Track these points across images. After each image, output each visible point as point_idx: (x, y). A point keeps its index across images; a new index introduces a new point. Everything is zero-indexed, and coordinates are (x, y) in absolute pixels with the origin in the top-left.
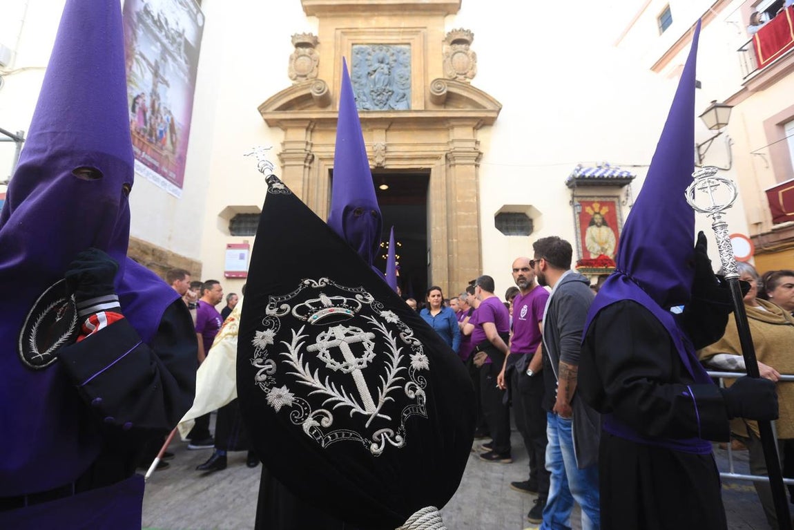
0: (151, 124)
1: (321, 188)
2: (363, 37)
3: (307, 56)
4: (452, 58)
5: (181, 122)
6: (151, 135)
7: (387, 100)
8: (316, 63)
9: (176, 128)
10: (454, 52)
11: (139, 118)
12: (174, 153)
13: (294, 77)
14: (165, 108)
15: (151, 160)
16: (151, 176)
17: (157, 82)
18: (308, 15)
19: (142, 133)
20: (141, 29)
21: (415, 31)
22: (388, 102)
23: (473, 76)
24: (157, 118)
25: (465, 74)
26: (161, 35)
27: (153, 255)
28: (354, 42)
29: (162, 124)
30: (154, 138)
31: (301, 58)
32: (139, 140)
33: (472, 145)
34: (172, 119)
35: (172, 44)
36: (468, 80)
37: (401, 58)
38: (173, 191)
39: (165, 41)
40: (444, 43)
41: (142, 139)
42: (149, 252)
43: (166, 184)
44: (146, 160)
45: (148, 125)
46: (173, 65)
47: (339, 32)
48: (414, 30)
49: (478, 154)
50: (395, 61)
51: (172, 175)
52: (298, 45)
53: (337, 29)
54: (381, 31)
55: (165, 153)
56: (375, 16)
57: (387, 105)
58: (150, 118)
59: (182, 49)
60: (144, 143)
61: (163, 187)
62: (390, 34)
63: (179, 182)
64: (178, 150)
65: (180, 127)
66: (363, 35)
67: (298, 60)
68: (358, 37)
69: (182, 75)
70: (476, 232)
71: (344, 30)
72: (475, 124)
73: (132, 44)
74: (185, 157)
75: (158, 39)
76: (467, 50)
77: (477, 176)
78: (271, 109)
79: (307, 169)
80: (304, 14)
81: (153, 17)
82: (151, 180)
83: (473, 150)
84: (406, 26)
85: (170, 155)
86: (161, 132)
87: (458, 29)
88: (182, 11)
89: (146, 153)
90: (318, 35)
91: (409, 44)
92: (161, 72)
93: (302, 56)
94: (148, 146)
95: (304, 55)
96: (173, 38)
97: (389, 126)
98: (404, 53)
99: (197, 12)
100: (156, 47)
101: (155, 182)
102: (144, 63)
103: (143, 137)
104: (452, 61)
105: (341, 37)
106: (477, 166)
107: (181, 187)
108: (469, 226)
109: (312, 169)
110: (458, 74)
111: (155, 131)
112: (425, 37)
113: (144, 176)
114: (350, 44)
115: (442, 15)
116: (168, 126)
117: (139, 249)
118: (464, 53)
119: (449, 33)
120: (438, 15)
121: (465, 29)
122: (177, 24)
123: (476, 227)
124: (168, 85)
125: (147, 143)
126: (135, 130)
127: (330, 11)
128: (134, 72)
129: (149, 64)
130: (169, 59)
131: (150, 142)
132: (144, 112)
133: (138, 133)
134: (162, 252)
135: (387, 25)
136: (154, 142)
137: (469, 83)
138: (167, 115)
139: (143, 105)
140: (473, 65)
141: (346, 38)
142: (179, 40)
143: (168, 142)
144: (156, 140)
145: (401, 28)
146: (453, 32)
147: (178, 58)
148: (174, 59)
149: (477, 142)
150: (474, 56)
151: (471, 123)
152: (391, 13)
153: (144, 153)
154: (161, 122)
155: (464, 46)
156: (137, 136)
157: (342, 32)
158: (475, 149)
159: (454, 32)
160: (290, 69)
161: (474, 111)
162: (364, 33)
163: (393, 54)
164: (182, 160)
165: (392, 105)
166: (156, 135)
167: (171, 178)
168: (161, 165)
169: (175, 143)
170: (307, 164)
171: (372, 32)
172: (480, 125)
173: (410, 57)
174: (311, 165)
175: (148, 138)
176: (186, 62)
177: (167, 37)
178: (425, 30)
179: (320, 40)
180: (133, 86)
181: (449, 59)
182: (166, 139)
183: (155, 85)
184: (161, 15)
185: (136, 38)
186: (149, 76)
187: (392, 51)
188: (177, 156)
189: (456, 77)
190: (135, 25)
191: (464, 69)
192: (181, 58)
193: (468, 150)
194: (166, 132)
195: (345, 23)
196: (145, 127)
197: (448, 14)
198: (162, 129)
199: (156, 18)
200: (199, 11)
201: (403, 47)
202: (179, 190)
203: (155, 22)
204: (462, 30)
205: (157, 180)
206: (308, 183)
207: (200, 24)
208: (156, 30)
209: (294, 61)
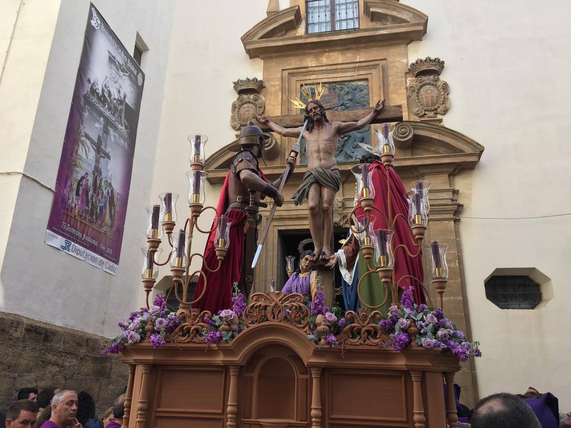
2: (313, 77)
3: (252, 103)
4: (418, 93)
5: (119, 192)
6: (92, 215)
7: (343, 146)
8: (262, 110)
9: (115, 199)
10: (420, 85)
11: (82, 201)
12: (112, 226)
13: (237, 127)
14: (106, 181)
15: (91, 241)
16: (90, 257)
17: (100, 157)
18: (251, 58)
19: (84, 215)
20: (87, 110)
21: (371, 65)
22: (344, 149)
23: (445, 112)
24: (98, 195)
25: (436, 109)
26: (104, 110)
27: (87, 345)
28: (303, 83)
31: (245, 106)
32: (81, 222)
33: (449, 195)
34: (112, 191)
35: (114, 114)
36: (439, 117)
37: (358, 95)
38: (110, 268)
39: (108, 113)
40: (408, 75)
41: (83, 221)
42: (83, 343)
43: (103, 263)
44: (86, 242)
46: (114, 136)
47: (286, 73)
48: (371, 63)
49: (456, 207)
50: (351, 100)
51: (109, 251)
52: (241, 92)
53: (283, 70)
54: (334, 68)
56: (325, 52)
57: (343, 152)
58: (92, 196)
59: (123, 115)
60: (85, 224)
61: (100, 267)
62: (343, 70)
63: (115, 258)
65: (119, 197)
66: (313, 74)
67: (242, 108)
68: (308, 78)
69: (122, 142)
70: (462, 305)
71: (291, 71)
72: (451, 170)
73: (79, 127)
75: (101, 114)
76: (437, 80)
77: (457, 233)
78: (212, 168)
80: (248, 56)
81: (98, 94)
83: (449, 202)
84: (362, 60)
85: (108, 230)
87: (424, 59)
88: (124, 78)
89: (87, 235)
90: (262, 79)
91: (367, 80)
92: (103, 147)
93: (246, 103)
94: (89, 226)
95: (249, 102)
96: (115, 108)
97: (347, 179)
98: (361, 91)
99: (138, 73)
100: (99, 123)
101: (92, 263)
102: (88, 142)
103: (85, 218)
104: (418, 96)
105: (288, 78)
106: (457, 221)
107: (117, 262)
108: (452, 298)
110: (425, 110)
112: (384, 70)
113: (84, 259)
114: (299, 86)
115: (403, 44)
116: (108, 199)
118: (433, 85)
119: (413, 64)
120: (399, 44)
121: (433, 58)
122: (119, 92)
123: (461, 298)
124: (109, 158)
126: (78, 213)
127: (276, 52)
128: (80, 156)
129: (92, 142)
130: (111, 130)
132: (86, 192)
133: (81, 216)
134: (96, 341)
135: (340, 61)
137: (441, 121)
138: (108, 188)
139: (87, 185)
140: (445, 98)
141: (294, 79)
142: (120, 107)
143: (108, 217)
144: (97, 218)
145: (356, 63)
146: (417, 63)
147: (120, 126)
148: (116, 129)
149: (455, 192)
150: (445, 87)
151: (445, 170)
152: (344, 48)
153: (85, 235)
155: (432, 77)
156: (79, 219)
157: (289, 74)
158: (452, 200)
159: (419, 62)
160: (233, 118)
161: (448, 157)
162: (314, 72)
163: (348, 93)
164: (120, 232)
165: (349, 152)
166: (97, 211)
167: (108, 254)
168: (99, 243)
169: (114, 216)
171: (323, 70)
172: (457, 171)
173: (368, 94)
176: (126, 128)
177: (110, 109)
178: (383, 62)
179: (266, 84)
180: (78, 169)
181: (415, 94)
183: (97, 161)
184: (106, 89)
185: (82, 121)
186: (92, 154)
187: (346, 90)
188: (114, 229)
189: (425, 114)
190: (82, 109)
191: (433, 104)
192: (122, 125)
193: (444, 202)
194: (105, 207)
195: (293, 63)
196: (87, 208)
197: (411, 41)
199: (101, 93)
200: (139, 71)
201: (360, 83)
202: (115, 265)
203: (99, 98)
204: (428, 60)
205: (95, 260)
207: (140, 84)
208: (99, 106)
209: (237, 109)
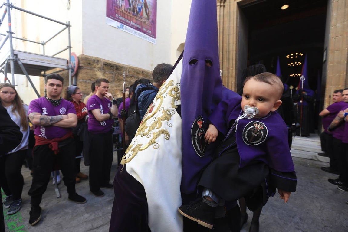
0: (133, 5)
1: (232, 18)
6: (134, 11)
9: (148, 5)
11: (126, 3)
12: (148, 19)
15: (136, 25)
16: (137, 34)
19: (128, 11)
24: (136, 1)
27: (143, 74)
29: (139, 4)
30: (135, 13)
32: (127, 15)
38: (151, 40)
41: (129, 14)
42: (140, 73)
43: (146, 37)
44: (133, 26)
45: (132, 6)
51: (149, 31)
55: (143, 20)
58: (132, 2)
61: (145, 39)
63: (154, 35)
64: (151, 17)
65: (150, 4)
74: (156, 21)
79: (222, 8)
82: (138, 36)
85: (146, 21)
86: (139, 9)
89: (133, 22)
94: (133, 18)
101: (139, 37)
103: (129, 13)
107: (155, 38)
109: (225, 7)
111: (136, 9)
113: (134, 34)
116: (143, 4)
117: (135, 72)
125: (132, 16)
126: (125, 10)
131: (134, 15)
133: (127, 11)
136: (136, 15)
144: (137, 14)
153: (131, 22)
154: (139, 3)
156: (126, 13)
164: (154, 23)
166: (137, 10)
167: (149, 33)
168: (142, 27)
169: (149, 13)
170: (222, 4)
174: (225, 4)
175: (132, 13)
182: (143, 12)
188: (150, 21)
194: (142, 8)
196: (130, 7)
198: (140, 7)
202: (154, 39)
205: (141, 35)
206: (223, 17)
